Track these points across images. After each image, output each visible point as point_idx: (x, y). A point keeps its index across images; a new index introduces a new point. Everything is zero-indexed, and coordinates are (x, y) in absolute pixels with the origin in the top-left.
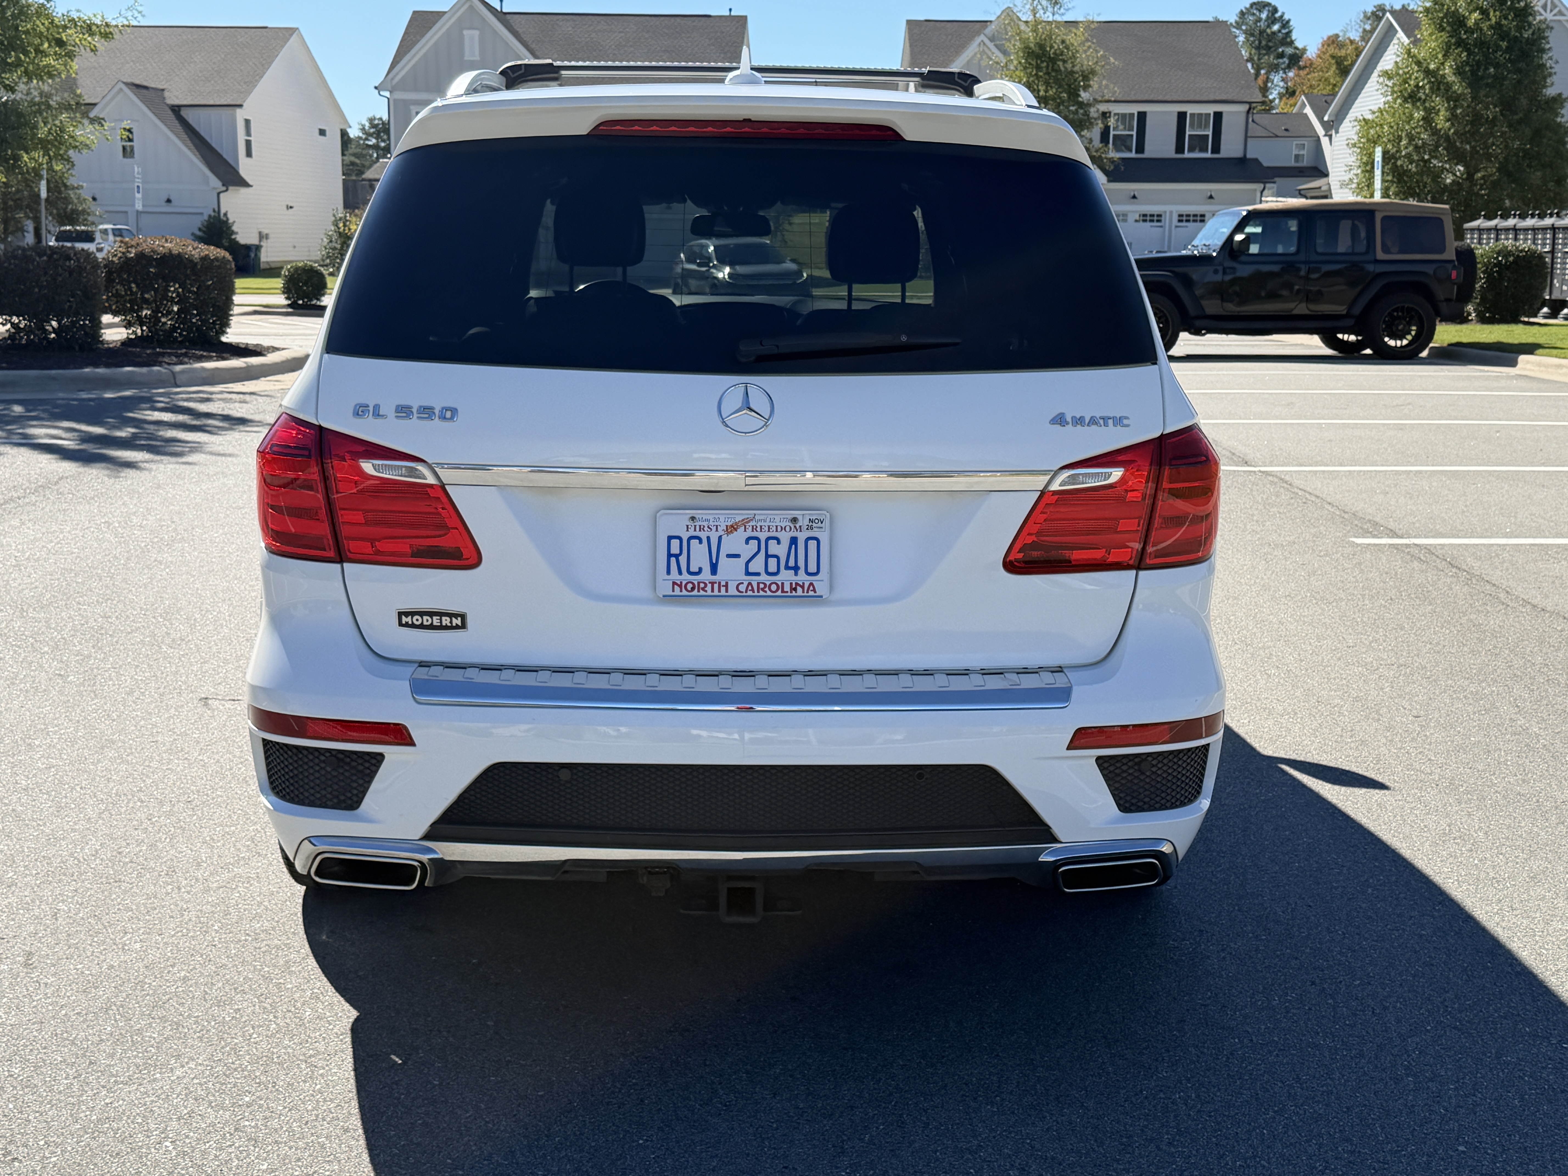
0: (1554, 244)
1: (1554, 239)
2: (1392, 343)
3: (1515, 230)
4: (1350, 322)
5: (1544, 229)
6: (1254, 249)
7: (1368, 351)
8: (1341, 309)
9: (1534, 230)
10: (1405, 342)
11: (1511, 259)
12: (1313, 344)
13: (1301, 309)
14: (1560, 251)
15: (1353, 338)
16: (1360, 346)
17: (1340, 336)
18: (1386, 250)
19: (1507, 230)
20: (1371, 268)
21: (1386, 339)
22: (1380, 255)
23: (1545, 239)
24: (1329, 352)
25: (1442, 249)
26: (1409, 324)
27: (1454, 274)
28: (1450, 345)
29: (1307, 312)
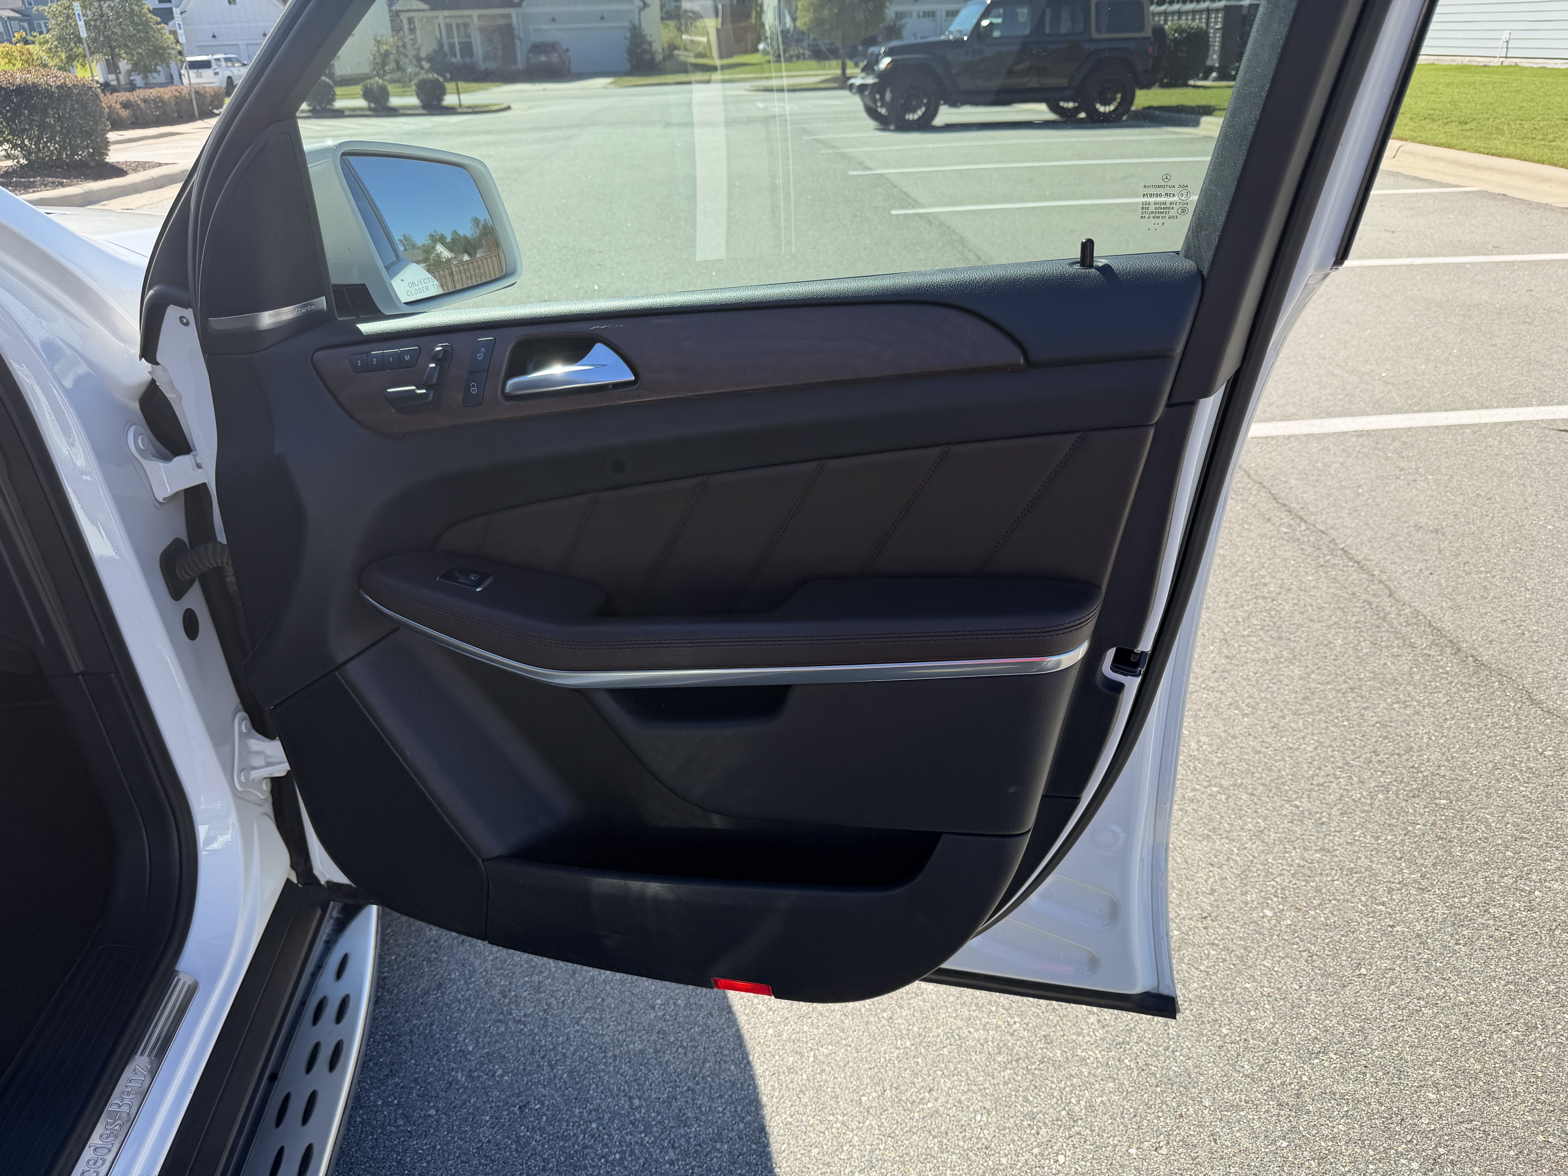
0: (1208, 23)
1: (1208, 18)
2: (1102, 109)
3: (1179, 13)
4: (1069, 93)
5: (1201, 11)
6: (996, 34)
7: (1082, 115)
8: (1063, 82)
9: (1194, 12)
10: (1112, 107)
11: (1184, 35)
12: (1040, 111)
13: (1033, 82)
14: (1213, 28)
15: (1071, 105)
16: (1076, 110)
17: (1062, 104)
18: (1098, 30)
19: (1173, 13)
20: (1086, 46)
21: (1098, 106)
22: (1095, 35)
23: (1216, 18)
24: (1052, 116)
25: (1141, 28)
26: (1116, 93)
27: (1150, 50)
28: (1144, 109)
29: (1037, 85)
